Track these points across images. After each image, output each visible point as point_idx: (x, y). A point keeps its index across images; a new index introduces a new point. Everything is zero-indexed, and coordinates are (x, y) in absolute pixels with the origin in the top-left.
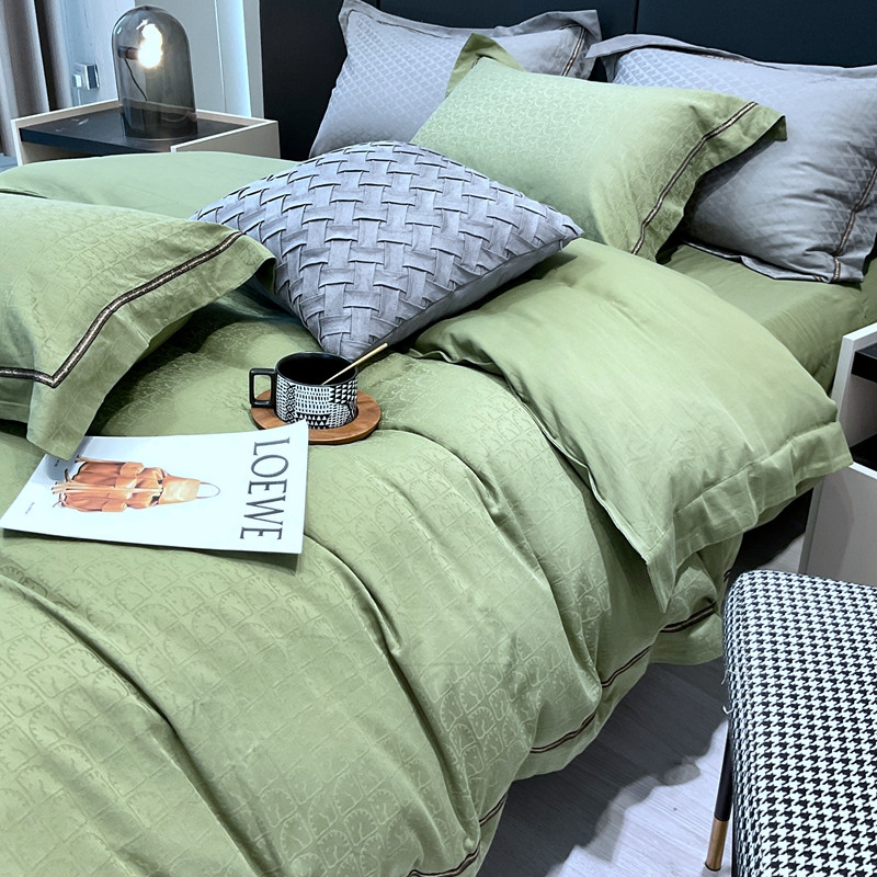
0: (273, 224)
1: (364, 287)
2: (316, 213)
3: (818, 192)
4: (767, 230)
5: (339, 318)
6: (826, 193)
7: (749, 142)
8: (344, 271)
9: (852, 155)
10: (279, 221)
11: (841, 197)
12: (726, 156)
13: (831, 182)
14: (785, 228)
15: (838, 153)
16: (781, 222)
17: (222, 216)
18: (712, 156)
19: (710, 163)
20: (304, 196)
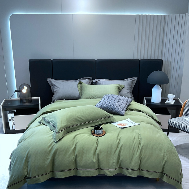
1: (122, 108)
2: (113, 102)
6: (130, 92)
10: (109, 104)
17: (100, 105)
18: (119, 90)
20: (110, 101)
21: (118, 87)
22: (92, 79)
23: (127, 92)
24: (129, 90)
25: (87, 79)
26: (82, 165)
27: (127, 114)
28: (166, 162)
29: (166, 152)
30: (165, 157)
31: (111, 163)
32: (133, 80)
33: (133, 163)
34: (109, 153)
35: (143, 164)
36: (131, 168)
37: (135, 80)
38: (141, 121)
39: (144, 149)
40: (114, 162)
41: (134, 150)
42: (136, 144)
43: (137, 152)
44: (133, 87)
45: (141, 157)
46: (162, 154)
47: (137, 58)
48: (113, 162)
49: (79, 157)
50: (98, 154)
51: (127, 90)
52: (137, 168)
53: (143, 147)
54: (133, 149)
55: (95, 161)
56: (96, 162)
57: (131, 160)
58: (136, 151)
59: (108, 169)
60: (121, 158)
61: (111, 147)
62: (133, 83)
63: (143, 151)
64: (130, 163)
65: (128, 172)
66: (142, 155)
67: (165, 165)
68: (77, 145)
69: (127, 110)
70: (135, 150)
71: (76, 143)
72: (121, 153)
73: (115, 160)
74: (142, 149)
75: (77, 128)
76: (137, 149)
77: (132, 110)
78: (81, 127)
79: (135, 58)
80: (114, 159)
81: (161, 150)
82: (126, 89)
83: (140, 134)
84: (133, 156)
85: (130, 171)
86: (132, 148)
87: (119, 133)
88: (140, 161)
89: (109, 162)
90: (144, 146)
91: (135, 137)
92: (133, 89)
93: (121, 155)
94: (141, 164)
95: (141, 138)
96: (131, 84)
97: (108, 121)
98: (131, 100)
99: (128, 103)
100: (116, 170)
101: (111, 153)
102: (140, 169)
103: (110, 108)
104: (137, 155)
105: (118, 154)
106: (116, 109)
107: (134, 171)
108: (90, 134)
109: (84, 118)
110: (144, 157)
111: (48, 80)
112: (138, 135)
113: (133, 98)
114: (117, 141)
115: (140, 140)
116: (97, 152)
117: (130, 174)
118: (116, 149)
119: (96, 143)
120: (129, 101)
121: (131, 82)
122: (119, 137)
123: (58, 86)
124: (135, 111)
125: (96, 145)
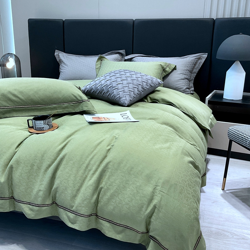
0: (103, 84)
1: (126, 91)
2: (113, 80)
3: (184, 78)
4: (177, 86)
5: (123, 97)
6: (186, 78)
7: (171, 70)
8: (122, 89)
9: (188, 71)
10: (105, 83)
11: (187, 79)
12: (167, 73)
13: (186, 76)
14: (181, 85)
15: (186, 71)
16: (179, 84)
17: (91, 85)
18: (164, 73)
19: (164, 75)
20: (109, 78)
21: (163, 67)
22: (125, 54)
23: (179, 78)
24: (185, 75)
25: (117, 55)
28: (156, 210)
29: (160, 184)
30: (156, 195)
31: (35, 191)
32: (197, 58)
33: (78, 200)
34: (35, 167)
35: (102, 203)
36: (74, 209)
37: (202, 57)
39: (110, 170)
40: (42, 189)
41: (89, 168)
42: (96, 157)
43: (93, 174)
44: (198, 70)
45: (100, 187)
46: (149, 189)
47: (210, 17)
48: (40, 189)
50: (12, 167)
51: (181, 75)
52: (85, 211)
53: (109, 166)
54: (87, 167)
55: (2, 180)
56: (4, 182)
57: (78, 190)
58: (92, 172)
59: (30, 204)
60: (57, 182)
61: (43, 156)
62: (198, 64)
63: (108, 174)
64: (74, 196)
65: (68, 217)
66: (104, 183)
67: (153, 217)
69: (146, 101)
70: (90, 170)
72: (59, 173)
73: (43, 186)
74: (105, 171)
75: (4, 114)
76: (94, 168)
77: (154, 101)
78: (15, 114)
79: (207, 16)
80: (43, 183)
81: (149, 178)
82: (179, 73)
83: (117, 137)
84: (84, 181)
85: (72, 216)
86: (85, 165)
87: (76, 131)
88: (95, 197)
89: (33, 187)
90: (111, 164)
91: (102, 141)
93: (57, 177)
94: (99, 205)
95: (113, 146)
96: (193, 65)
97: (77, 110)
98: (159, 82)
99: (147, 85)
100: (45, 207)
101: (39, 168)
102: (97, 216)
103: (105, 91)
104: (90, 182)
105: (51, 172)
106: (115, 92)
107: (80, 217)
108: (24, 128)
109: (23, 96)
110: (105, 187)
111: (56, 54)
112: (112, 140)
113: (192, 90)
114: (60, 145)
115: (109, 150)
116: (11, 163)
117: (72, 223)
118: (53, 162)
119: (19, 145)
120: (153, 83)
121: (192, 60)
122: (69, 139)
123: (65, 63)
124: (160, 103)
125: (16, 149)
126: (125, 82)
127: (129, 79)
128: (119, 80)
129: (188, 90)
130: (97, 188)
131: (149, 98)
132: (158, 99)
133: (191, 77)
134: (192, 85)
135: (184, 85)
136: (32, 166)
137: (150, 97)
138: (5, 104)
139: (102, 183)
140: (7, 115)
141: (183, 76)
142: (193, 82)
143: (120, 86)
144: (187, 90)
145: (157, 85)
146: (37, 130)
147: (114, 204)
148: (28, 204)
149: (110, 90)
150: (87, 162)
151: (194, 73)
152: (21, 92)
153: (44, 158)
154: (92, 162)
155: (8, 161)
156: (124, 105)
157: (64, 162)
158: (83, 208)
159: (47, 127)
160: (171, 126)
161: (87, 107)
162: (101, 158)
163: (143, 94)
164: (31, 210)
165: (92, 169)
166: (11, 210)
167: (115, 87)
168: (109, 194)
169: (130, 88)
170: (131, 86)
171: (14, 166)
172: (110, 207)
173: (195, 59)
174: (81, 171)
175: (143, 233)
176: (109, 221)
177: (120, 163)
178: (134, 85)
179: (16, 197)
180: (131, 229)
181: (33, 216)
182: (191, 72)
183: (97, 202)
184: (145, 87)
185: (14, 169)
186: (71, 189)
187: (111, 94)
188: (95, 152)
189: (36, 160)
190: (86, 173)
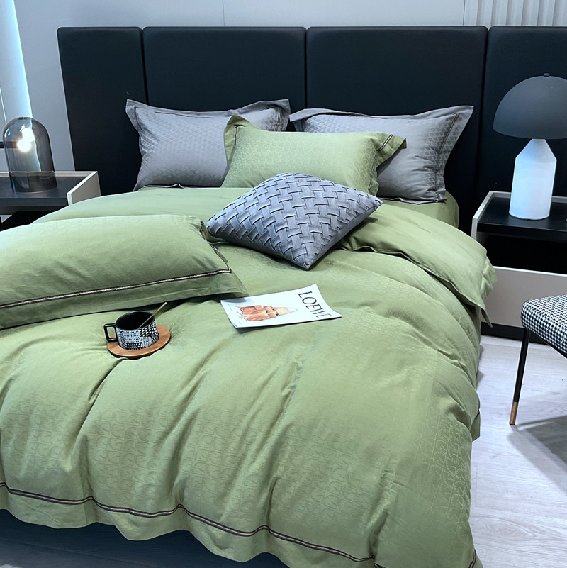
0: (254, 217)
1: (307, 235)
2: (275, 208)
3: (425, 167)
4: (409, 185)
5: (300, 249)
6: (427, 167)
7: (394, 151)
8: (296, 229)
9: (431, 150)
10: (258, 214)
11: (431, 168)
12: (386, 158)
13: (428, 163)
14: (417, 183)
15: (427, 151)
16: (415, 181)
17: (227, 217)
18: (381, 158)
19: (380, 162)
20: (266, 202)
21: (376, 145)
22: (288, 108)
23: (413, 167)
24: (425, 158)
25: (271, 110)
26: (21, 475)
27: (331, 264)
28: (388, 520)
29: (394, 468)
30: (388, 491)
31: (138, 487)
32: (450, 118)
33: (231, 503)
34: (135, 438)
35: (279, 508)
36: (222, 520)
37: (461, 116)
38: (363, 300)
39: (291, 442)
40: (153, 482)
41: (248, 438)
42: (261, 414)
43: (258, 450)
44: (452, 145)
45: (274, 476)
46: (373, 478)
47: (478, 22)
48: (149, 482)
49: (11, 443)
50: (85, 441)
51: (418, 159)
52: (245, 524)
53: (291, 434)
54: (244, 436)
55: (68, 466)
56: (72, 472)
57: (230, 484)
58: (254, 447)
59: (129, 511)
60: (184, 469)
61: (149, 414)
62: (453, 130)
63: (288, 450)
64: (222, 496)
65: (212, 537)
66: (281, 468)
67: (382, 532)
68: (13, 387)
69: (348, 246)
70: (250, 443)
71: (10, 380)
72: (186, 450)
73: (155, 476)
74: (283, 443)
75: (49, 312)
76: (259, 438)
77: (366, 247)
78: (73, 310)
79: (471, 21)
80: (155, 469)
81: (370, 456)
82: (413, 155)
83: (300, 364)
84: (239, 464)
85: (219, 534)
86: (240, 432)
87: (213, 352)
88: (265, 496)
89: (134, 478)
90: (293, 428)
91: (270, 378)
92: (448, 155)
93: (183, 457)
94: (272, 510)
95: (293, 387)
96: (442, 135)
97: (206, 293)
98: (373, 203)
99: (349, 214)
100: (162, 517)
101: (144, 440)
102: (269, 530)
103: (260, 232)
104: (254, 467)
105: (170, 448)
106: (283, 236)
107: (237, 537)
108: (98, 343)
109: (88, 270)
110: (285, 477)
111: (128, 109)
112: (291, 372)
113: (443, 193)
114: (183, 387)
115: (287, 396)
116: (82, 431)
117: (221, 548)
118: (172, 427)
119: (96, 388)
120: (360, 207)
121: (440, 125)
122: (201, 373)
123: (154, 132)
124: (379, 252)
125: (90, 399)
126: (302, 211)
127: (310, 203)
128: (288, 206)
129: (432, 193)
130: (268, 478)
131: (353, 241)
132: (374, 242)
133: (438, 162)
134: (441, 180)
135: (424, 182)
136: (129, 435)
137: (355, 238)
138: (50, 290)
139: (277, 469)
140: (58, 314)
141: (421, 163)
142: (442, 173)
143: (292, 223)
144: (431, 195)
145: (369, 209)
146: (127, 349)
147: (303, 509)
148: (126, 512)
149: (270, 232)
150: (243, 425)
151: (445, 152)
152: (83, 262)
153: (152, 419)
154: (254, 426)
155: (76, 425)
156: (303, 266)
157: (196, 427)
158: (242, 520)
159: (147, 341)
160: (407, 318)
161: (227, 285)
162: (270, 416)
163: (341, 234)
164: (133, 523)
165: (255, 440)
166: (90, 523)
167: (282, 225)
168: (292, 490)
169: (313, 227)
170: (315, 220)
171: (90, 437)
172: (297, 516)
173: (447, 120)
174: (233, 446)
175: (362, 560)
176: (295, 541)
177: (310, 428)
178: (321, 217)
179: (99, 498)
180: (338, 553)
181: (138, 534)
182: (438, 150)
183: (269, 504)
184: (344, 218)
185: (91, 444)
186: (214, 482)
187: (274, 241)
188: (259, 402)
189: (136, 422)
190: (244, 447)
